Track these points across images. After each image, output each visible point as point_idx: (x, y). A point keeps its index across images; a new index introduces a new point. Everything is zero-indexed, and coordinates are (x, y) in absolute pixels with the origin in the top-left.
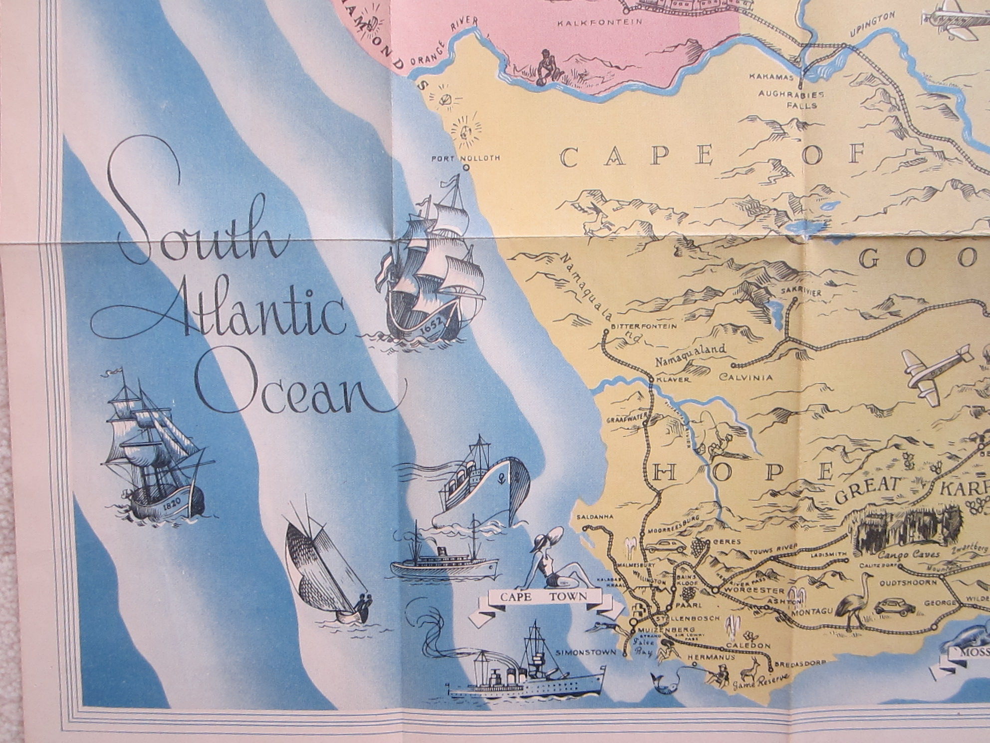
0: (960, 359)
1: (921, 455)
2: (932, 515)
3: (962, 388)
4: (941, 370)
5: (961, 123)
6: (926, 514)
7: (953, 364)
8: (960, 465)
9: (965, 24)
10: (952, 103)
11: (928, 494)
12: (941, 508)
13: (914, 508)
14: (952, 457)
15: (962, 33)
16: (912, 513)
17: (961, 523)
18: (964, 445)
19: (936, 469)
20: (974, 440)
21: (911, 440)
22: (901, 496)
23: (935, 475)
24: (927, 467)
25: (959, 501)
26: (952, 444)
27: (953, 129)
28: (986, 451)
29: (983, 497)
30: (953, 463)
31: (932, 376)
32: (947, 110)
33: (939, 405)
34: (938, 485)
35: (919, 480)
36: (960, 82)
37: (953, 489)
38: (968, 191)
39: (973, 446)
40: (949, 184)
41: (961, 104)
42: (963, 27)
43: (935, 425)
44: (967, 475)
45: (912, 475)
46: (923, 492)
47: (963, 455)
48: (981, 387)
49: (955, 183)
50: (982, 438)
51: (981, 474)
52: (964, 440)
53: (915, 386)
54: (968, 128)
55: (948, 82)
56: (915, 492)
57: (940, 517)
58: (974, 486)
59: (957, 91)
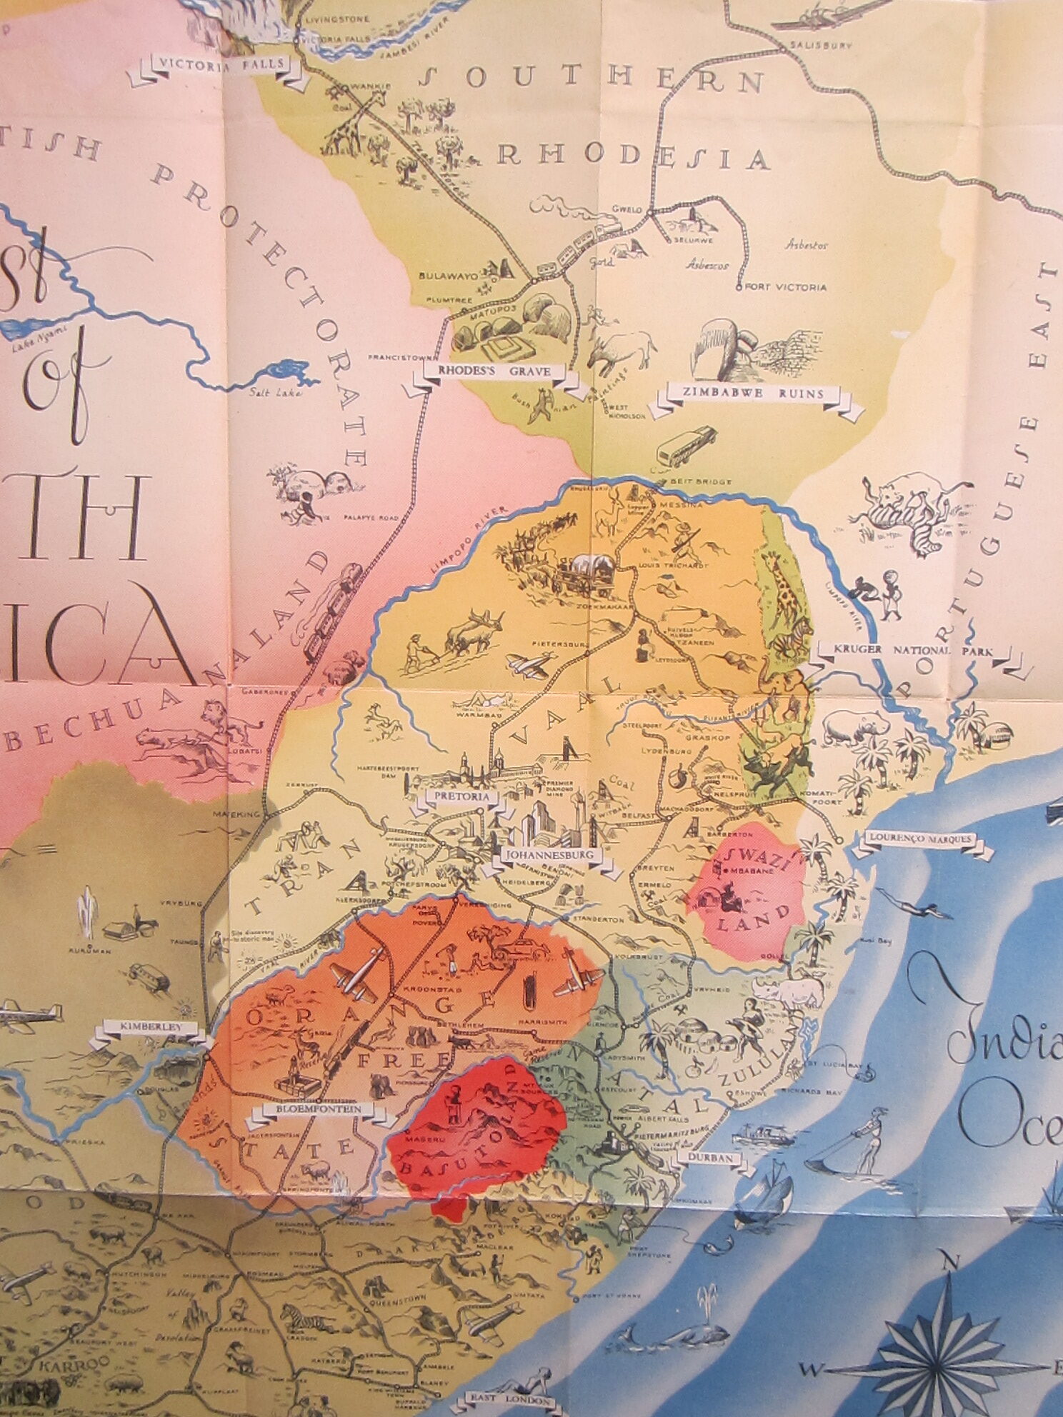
0: (45, 1272)
1: (19, 1341)
2: (34, 1385)
3: (50, 1293)
4: (29, 1280)
5: (21, 1100)
6: (29, 1384)
7: (38, 1275)
8: (55, 1349)
9: (24, 1021)
10: (13, 1084)
11: (30, 1368)
12: (41, 1381)
13: (19, 1379)
14: (47, 1343)
15: (20, 1028)
16: (18, 1383)
17: (59, 1392)
18: (55, 1335)
19: (34, 1351)
20: (64, 1331)
21: (10, 1330)
22: (6, 1370)
23: (33, 1356)
24: (26, 1350)
25: (55, 1376)
26: (45, 1333)
27: (16, 1104)
28: (75, 1339)
29: (76, 1374)
30: (48, 1348)
31: (22, 1284)
32: (9, 1090)
33: (31, 1304)
34: (37, 1363)
35: (20, 1359)
36: (19, 1067)
37: (50, 1367)
38: (27, 1154)
39: (63, 1336)
40: (12, 1148)
41: (21, 1086)
42: (21, 1023)
43: (30, 1319)
44: (61, 1357)
45: (13, 1355)
46: (25, 1368)
47: (57, 1342)
48: (66, 1292)
49: (16, 1148)
50: (71, 1330)
51: (72, 1357)
52: (55, 1331)
53: (9, 1290)
54: (28, 1103)
55: (9, 1067)
56: (18, 1367)
57: (41, 1387)
58: (67, 1365)
59: (17, 1073)
